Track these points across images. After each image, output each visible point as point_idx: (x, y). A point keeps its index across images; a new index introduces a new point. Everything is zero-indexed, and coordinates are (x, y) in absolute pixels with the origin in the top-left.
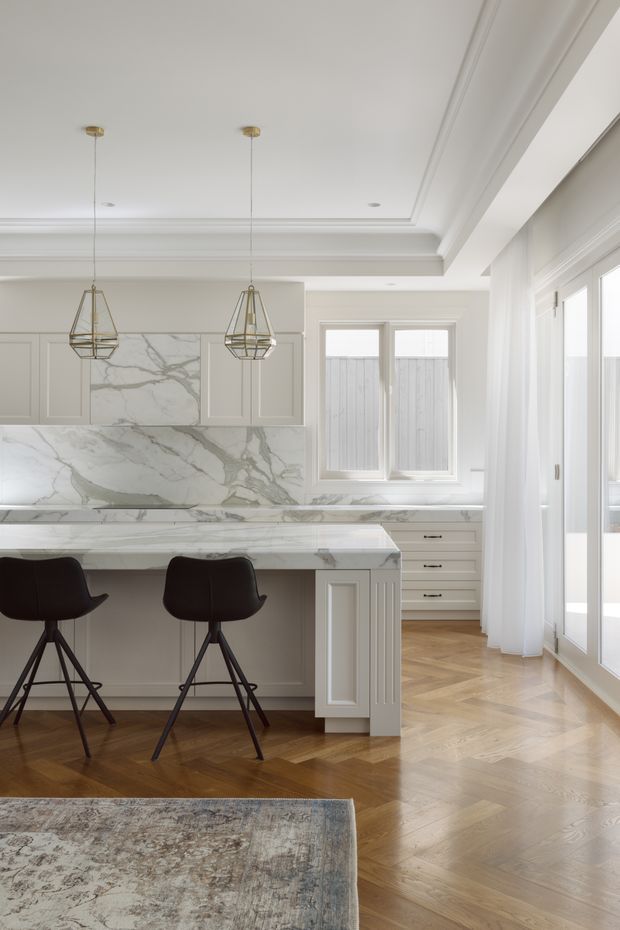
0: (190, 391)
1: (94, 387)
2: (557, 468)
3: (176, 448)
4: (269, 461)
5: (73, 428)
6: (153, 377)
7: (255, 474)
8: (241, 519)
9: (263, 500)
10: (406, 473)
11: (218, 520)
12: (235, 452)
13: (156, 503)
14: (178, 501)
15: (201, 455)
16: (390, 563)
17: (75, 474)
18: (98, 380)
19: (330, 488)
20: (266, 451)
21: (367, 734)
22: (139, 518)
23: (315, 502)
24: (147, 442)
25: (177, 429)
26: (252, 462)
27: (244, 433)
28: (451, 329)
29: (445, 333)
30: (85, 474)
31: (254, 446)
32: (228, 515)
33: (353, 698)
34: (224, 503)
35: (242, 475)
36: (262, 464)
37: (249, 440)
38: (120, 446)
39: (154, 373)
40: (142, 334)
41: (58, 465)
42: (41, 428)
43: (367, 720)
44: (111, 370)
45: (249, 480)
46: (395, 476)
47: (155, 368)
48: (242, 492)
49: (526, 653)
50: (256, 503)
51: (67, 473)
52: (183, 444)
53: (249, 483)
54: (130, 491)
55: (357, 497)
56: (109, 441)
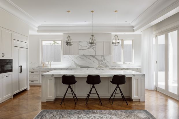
0: (94, 50)
1: (79, 50)
2: (156, 62)
3: (90, 59)
4: (105, 61)
5: (75, 56)
6: (88, 48)
7: (103, 63)
8: (103, 70)
9: (104, 67)
10: (126, 62)
11: (99, 70)
12: (100, 59)
13: (87, 67)
14: (91, 67)
15: (94, 60)
16: (143, 76)
17: (75, 63)
18: (80, 49)
19: (114, 65)
20: (104, 59)
21: (140, 101)
22: (87, 69)
23: (112, 67)
24: (86, 58)
25: (91, 56)
26: (102, 61)
27: (101, 56)
28: (133, 40)
29: (131, 41)
30: (77, 63)
31: (103, 58)
32: (101, 69)
33: (138, 96)
34: (98, 67)
35: (101, 63)
36: (104, 61)
37: (102, 57)
38: (82, 58)
39: (88, 47)
40: (87, 41)
41: (72, 61)
42: (70, 56)
43: (140, 99)
44: (82, 47)
45: (102, 63)
46: (124, 63)
47: (88, 46)
48: (101, 65)
49: (152, 90)
50: (103, 67)
51: (74, 63)
52: (92, 58)
53: (102, 64)
54: (83, 65)
55: (118, 66)
56: (80, 58)
